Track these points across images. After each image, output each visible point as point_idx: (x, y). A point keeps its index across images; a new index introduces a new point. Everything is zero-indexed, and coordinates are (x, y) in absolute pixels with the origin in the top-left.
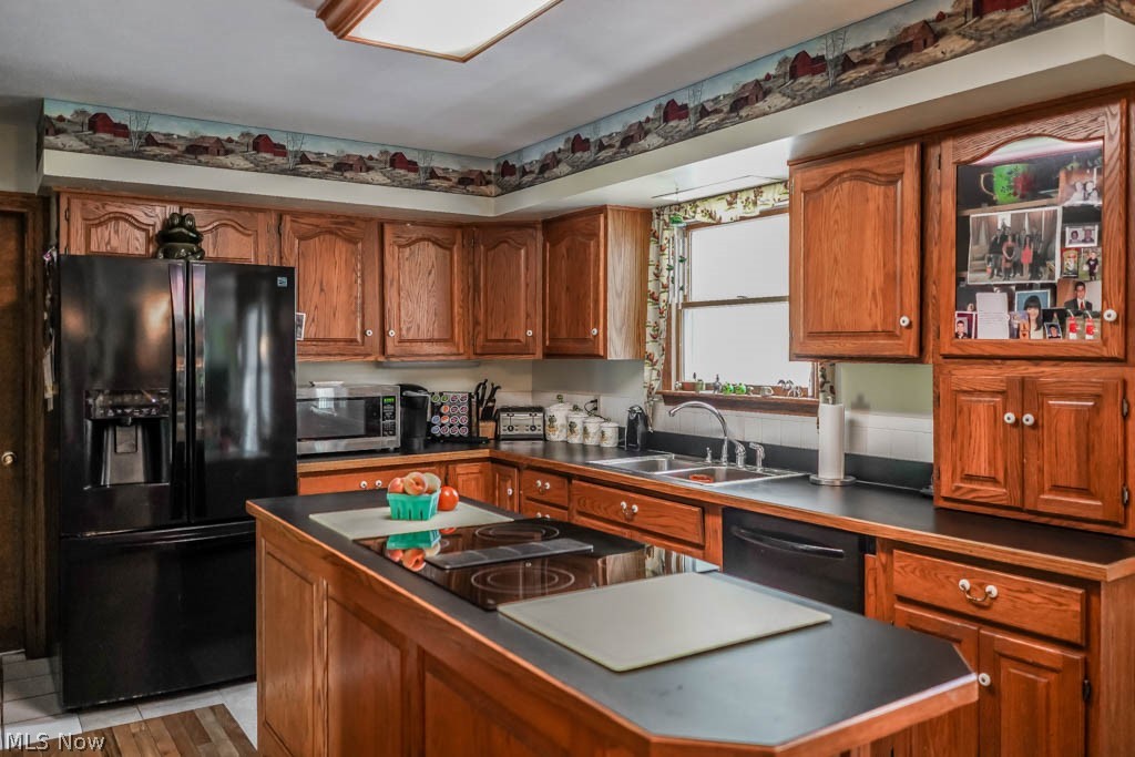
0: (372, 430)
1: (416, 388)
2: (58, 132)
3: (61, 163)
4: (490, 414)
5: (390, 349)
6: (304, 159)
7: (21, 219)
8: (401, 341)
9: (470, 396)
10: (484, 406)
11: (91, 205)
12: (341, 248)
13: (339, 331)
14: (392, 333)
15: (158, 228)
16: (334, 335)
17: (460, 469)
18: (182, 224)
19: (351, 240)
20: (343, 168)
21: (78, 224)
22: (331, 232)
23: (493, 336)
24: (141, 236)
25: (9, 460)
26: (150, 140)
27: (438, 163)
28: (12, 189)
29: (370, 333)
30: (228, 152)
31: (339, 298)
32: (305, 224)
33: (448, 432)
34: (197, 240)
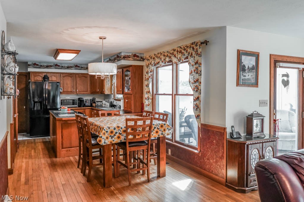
0: (73, 104)
1: (81, 98)
2: (30, 66)
3: (30, 70)
4: (94, 103)
5: (77, 93)
6: (62, 67)
7: (26, 75)
8: (79, 91)
9: (91, 99)
10: (93, 101)
11: (35, 74)
12: (70, 78)
13: (69, 90)
14: (77, 90)
15: (43, 76)
16: (69, 91)
17: (86, 110)
18: (46, 76)
19: (71, 77)
20: (68, 68)
21: (33, 76)
22: (68, 76)
23: (94, 91)
24: (41, 78)
25: (25, 108)
26: (41, 66)
27: (83, 66)
28: (25, 72)
29: (74, 90)
30: (52, 67)
31: (69, 85)
32: (64, 75)
33: (88, 105)
34: (48, 78)
